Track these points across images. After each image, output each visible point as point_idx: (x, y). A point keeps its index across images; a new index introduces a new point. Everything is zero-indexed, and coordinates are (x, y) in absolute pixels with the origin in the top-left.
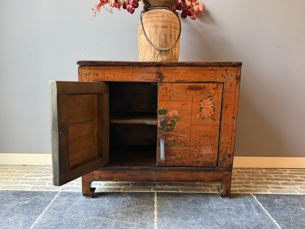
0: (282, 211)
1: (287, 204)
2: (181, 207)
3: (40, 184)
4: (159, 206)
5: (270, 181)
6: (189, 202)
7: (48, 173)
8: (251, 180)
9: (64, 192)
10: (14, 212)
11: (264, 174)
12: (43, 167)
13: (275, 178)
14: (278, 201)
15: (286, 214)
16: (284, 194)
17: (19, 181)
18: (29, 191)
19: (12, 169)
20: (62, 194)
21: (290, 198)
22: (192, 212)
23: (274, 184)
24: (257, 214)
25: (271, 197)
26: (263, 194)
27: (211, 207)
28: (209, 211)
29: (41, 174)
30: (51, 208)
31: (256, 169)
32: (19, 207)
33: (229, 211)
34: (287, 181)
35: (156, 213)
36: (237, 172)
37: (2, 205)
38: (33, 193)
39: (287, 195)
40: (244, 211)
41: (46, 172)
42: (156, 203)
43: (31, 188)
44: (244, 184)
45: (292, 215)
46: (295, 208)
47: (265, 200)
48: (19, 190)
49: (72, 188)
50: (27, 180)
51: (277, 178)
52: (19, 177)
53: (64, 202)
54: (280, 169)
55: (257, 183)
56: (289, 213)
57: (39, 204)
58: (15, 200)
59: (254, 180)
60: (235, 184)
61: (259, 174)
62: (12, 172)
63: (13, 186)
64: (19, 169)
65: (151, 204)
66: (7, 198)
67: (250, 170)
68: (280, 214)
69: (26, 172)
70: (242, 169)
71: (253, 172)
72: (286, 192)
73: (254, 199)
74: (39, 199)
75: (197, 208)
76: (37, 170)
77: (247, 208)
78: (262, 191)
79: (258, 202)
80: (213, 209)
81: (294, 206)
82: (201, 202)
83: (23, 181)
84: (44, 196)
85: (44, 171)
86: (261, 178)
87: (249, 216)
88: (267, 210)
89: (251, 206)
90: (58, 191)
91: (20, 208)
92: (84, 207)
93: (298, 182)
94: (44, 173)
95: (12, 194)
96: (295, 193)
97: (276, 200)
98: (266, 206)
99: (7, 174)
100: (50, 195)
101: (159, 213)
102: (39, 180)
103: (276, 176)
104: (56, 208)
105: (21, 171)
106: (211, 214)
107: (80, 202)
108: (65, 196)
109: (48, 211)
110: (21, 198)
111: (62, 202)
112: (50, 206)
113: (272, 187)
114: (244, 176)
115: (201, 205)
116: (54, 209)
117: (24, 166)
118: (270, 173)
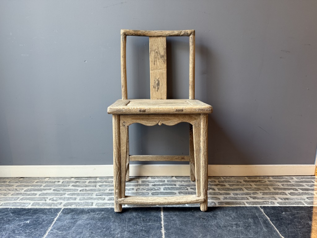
0: (290, 226)
1: (295, 217)
2: (188, 223)
3: (41, 200)
4: (166, 223)
5: (277, 191)
6: (197, 218)
7: (48, 187)
8: (258, 190)
9: (67, 209)
10: (16, 234)
11: (270, 183)
12: (42, 179)
13: (282, 187)
14: (286, 214)
15: (294, 229)
16: (292, 206)
17: (18, 196)
18: (30, 208)
19: (9, 182)
20: (64, 212)
21: (296, 211)
22: (200, 229)
23: (281, 194)
24: (265, 229)
25: (279, 210)
26: (271, 206)
27: (219, 223)
28: (217, 228)
29: (41, 188)
30: (54, 228)
31: (262, 177)
32: (20, 228)
33: (237, 228)
34: (294, 190)
35: (163, 231)
36: (244, 181)
37: (3, 226)
38: (34, 210)
39: (294, 207)
40: (252, 227)
41: (46, 185)
42: (163, 219)
43: (31, 204)
44: (251, 195)
45: (300, 230)
46: (303, 222)
47: (273, 214)
48: (19, 207)
49: (75, 203)
50: (27, 195)
51: (284, 187)
52: (18, 192)
53: (68, 221)
54: (287, 177)
55: (264, 194)
56: (297, 228)
57: (41, 224)
58: (16, 219)
59: (261, 190)
60: (242, 195)
61: (266, 183)
62: (10, 186)
63: (13, 203)
64: (17, 183)
65: (157, 221)
66: (7, 217)
67: (257, 178)
68: (288, 229)
69: (25, 186)
70: (248, 177)
71: (259, 181)
72: (293, 204)
73: (262, 213)
74: (41, 218)
75: (205, 225)
76: (36, 183)
77: (255, 223)
78: (270, 203)
79: (266, 216)
80: (221, 225)
81: (301, 220)
82: (208, 217)
83: (23, 197)
84: (45, 214)
85: (44, 184)
86: (268, 188)
87: (257, 233)
88: (275, 225)
89: (259, 221)
90: (61, 207)
91: (21, 230)
92: (89, 226)
93: (304, 191)
94: (44, 187)
95: (12, 213)
96: (302, 205)
97: (284, 213)
98: (274, 220)
99: (4, 188)
100: (52, 212)
101: (167, 232)
102: (39, 196)
103: (283, 185)
104: (59, 229)
105: (19, 184)
106: (219, 231)
107: (84, 221)
108: (68, 213)
109: (51, 231)
110: (22, 218)
111: (65, 220)
112: (53, 226)
113: (279, 198)
114: (251, 186)
115: (208, 220)
116: (58, 229)
117: (22, 178)
118: (277, 181)
